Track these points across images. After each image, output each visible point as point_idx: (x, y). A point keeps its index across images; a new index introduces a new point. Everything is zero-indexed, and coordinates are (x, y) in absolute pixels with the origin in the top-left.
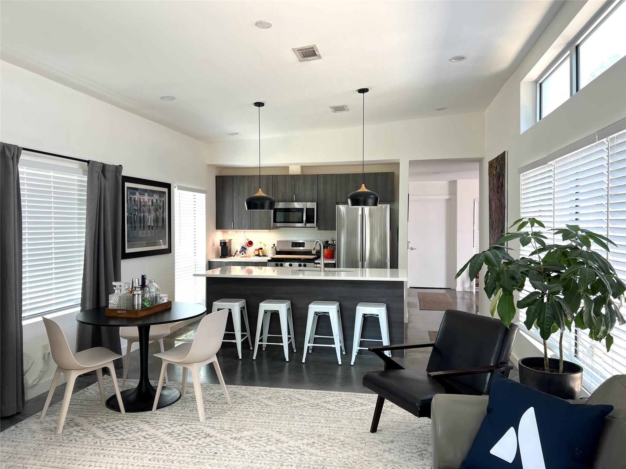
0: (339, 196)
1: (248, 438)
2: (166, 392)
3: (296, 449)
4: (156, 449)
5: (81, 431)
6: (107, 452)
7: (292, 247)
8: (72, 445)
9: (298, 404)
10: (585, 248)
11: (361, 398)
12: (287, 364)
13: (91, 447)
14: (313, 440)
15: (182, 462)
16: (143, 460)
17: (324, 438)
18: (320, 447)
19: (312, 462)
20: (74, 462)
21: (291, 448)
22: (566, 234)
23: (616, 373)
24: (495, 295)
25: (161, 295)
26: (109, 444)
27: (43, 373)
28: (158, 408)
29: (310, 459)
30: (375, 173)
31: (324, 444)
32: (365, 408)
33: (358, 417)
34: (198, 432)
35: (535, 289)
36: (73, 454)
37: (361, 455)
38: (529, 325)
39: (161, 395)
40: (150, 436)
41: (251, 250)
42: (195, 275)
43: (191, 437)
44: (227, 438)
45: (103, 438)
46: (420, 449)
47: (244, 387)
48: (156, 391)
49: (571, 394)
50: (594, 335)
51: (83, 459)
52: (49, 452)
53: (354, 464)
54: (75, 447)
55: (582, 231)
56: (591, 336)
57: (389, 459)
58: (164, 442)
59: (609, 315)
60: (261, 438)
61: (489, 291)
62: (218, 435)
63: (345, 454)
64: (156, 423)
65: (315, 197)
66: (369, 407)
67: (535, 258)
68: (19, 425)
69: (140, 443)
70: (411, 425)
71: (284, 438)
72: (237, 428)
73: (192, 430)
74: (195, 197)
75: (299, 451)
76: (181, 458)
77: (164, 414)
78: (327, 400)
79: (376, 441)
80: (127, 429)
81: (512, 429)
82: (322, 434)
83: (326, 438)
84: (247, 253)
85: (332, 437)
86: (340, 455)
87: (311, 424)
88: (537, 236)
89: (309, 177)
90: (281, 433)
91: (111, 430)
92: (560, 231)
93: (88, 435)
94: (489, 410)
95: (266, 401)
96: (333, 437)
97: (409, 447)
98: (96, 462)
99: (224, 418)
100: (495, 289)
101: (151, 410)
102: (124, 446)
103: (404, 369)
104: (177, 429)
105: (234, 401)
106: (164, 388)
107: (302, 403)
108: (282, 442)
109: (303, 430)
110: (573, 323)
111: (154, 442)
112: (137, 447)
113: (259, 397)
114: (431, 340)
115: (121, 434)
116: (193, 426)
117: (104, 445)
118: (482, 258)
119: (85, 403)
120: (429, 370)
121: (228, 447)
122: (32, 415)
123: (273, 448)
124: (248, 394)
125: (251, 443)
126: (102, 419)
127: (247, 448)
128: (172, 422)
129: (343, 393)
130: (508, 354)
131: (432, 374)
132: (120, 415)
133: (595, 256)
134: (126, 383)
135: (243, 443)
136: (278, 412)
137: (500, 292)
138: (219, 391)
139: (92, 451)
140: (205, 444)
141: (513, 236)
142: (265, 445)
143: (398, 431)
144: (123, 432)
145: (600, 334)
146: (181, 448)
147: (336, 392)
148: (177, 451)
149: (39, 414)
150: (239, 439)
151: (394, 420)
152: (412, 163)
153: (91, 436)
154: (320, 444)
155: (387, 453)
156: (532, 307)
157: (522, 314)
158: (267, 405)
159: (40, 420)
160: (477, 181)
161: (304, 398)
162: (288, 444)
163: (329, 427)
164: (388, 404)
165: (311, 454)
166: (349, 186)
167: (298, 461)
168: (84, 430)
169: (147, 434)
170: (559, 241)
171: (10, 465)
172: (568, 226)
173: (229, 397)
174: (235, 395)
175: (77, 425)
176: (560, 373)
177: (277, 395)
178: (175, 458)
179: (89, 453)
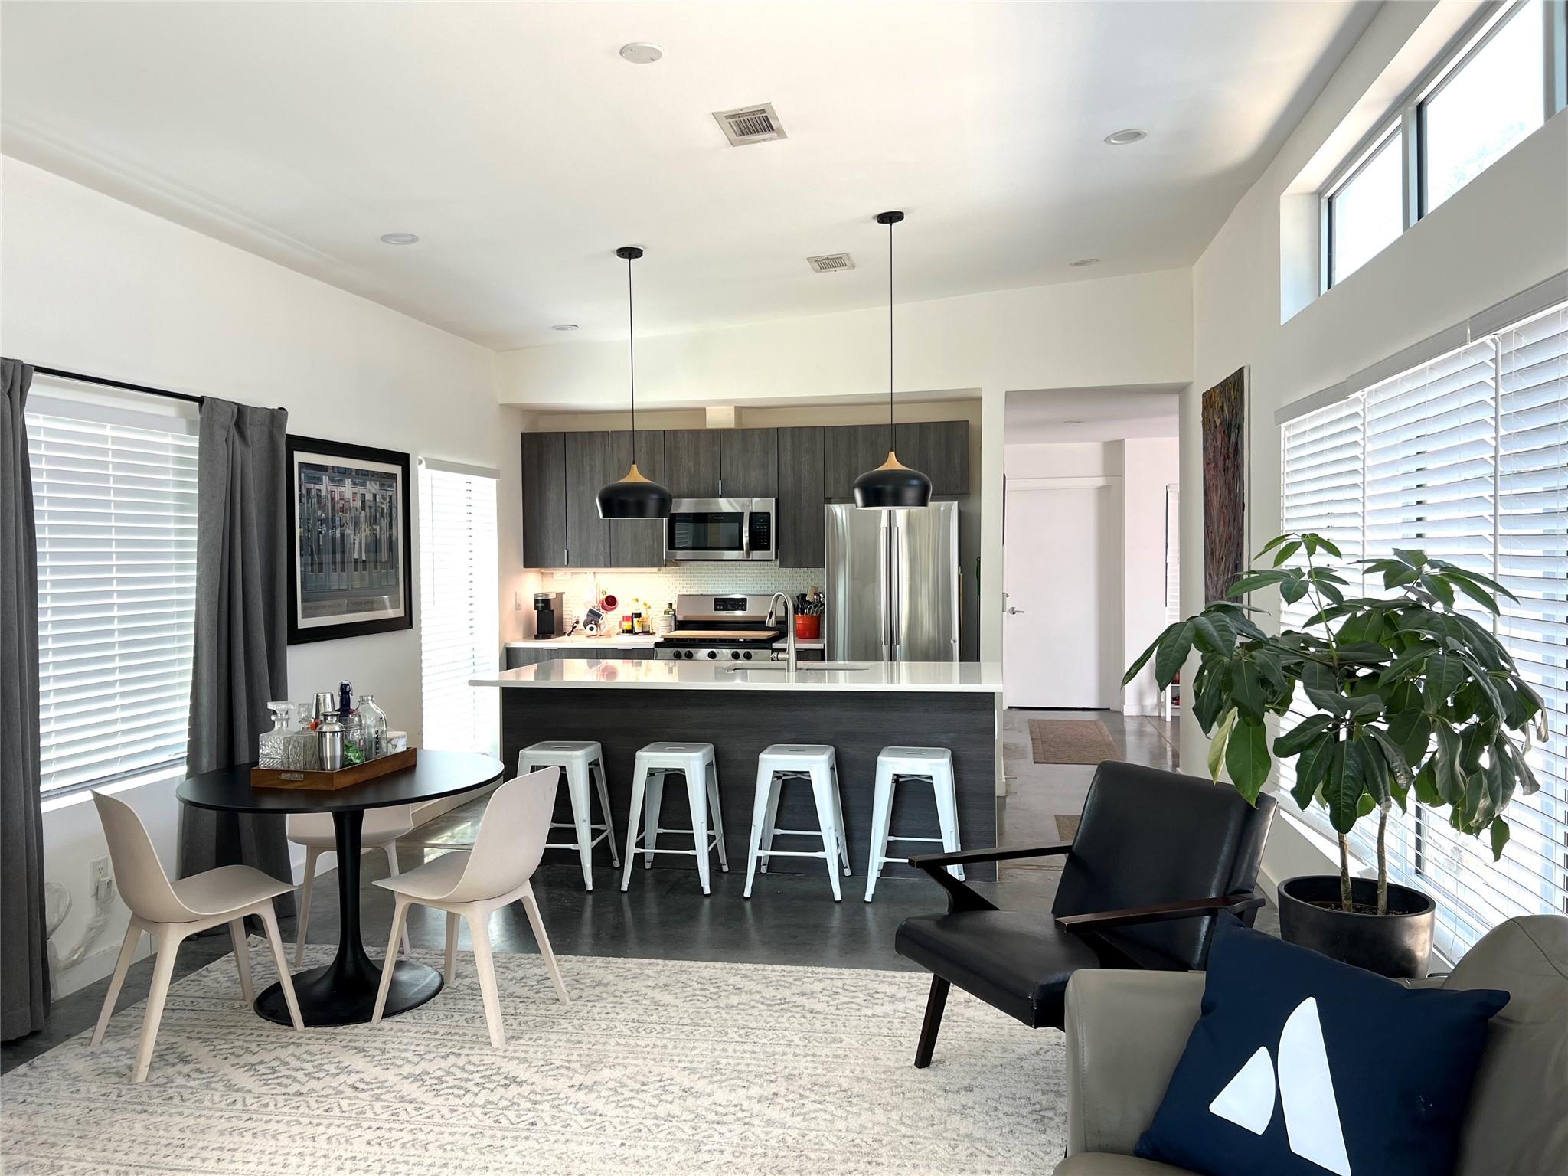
0: (832, 482)
1: (612, 1084)
2: (405, 976)
3: (732, 1110)
4: (385, 1116)
5: (195, 1075)
6: (261, 1126)
7: (716, 609)
8: (173, 1111)
9: (734, 1000)
10: (1438, 607)
11: (890, 983)
12: (707, 902)
13: (221, 1113)
14: (773, 1088)
15: (448, 1147)
16: (351, 1144)
17: (801, 1082)
18: (792, 1104)
19: (773, 1143)
20: (179, 1151)
21: (720, 1109)
22: (1394, 571)
23: (1515, 913)
24: (1220, 725)
25: (390, 734)
26: (266, 1105)
27: (95, 933)
28: (386, 1015)
29: (767, 1133)
30: (921, 424)
31: (802, 1097)
32: (901, 1006)
33: (885, 1031)
34: (488, 1073)
35: (1319, 709)
36: (175, 1131)
37: (892, 1124)
38: (1302, 795)
39: (394, 984)
40: (367, 1083)
41: (612, 620)
42: (473, 683)
43: (469, 1085)
44: (562, 1085)
45: (250, 1091)
46: (1038, 1107)
47: (599, 960)
48: (379, 974)
49: (1405, 964)
50: (1463, 821)
51: (200, 1145)
52: (116, 1128)
53: (875, 1145)
54: (181, 1114)
55: (1433, 564)
56: (1455, 821)
57: (962, 1131)
58: (402, 1099)
59: (1498, 771)
60: (644, 1084)
61: (1207, 715)
62: (537, 1078)
63: (854, 1123)
64: (383, 1051)
65: (773, 485)
66: (913, 1005)
67: (1318, 631)
68: (37, 1061)
69: (344, 1104)
70: (1014, 1047)
71: (701, 1085)
72: (586, 1061)
73: (472, 1068)
74: (469, 487)
75: (740, 1115)
76: (447, 1138)
77: (401, 1030)
78: (807, 988)
79: (929, 1087)
80: (309, 1067)
81: (1263, 1053)
82: (795, 1072)
83: (805, 1081)
84: (602, 627)
85: (822, 1080)
86: (841, 1125)
87: (769, 1049)
88: (1324, 578)
89: (756, 434)
90: (693, 1071)
91: (269, 1071)
92: (1379, 565)
93: (213, 1085)
94: (1207, 1007)
95: (657, 994)
96: (825, 1079)
97: (1011, 1102)
98: (234, 1150)
99: (554, 1037)
100: (1219, 708)
101: (369, 1020)
102: (303, 1109)
103: (997, 909)
104: (435, 1066)
105: (575, 994)
106: (399, 965)
107: (745, 997)
108: (698, 1095)
109: (748, 1065)
110: (1412, 792)
111: (378, 1098)
112: (336, 1112)
113: (638, 985)
114: (1062, 838)
115: (295, 1080)
116: (475, 1059)
117: (252, 1108)
118: (1188, 633)
119: (203, 1004)
120: (1058, 910)
121: (563, 1108)
122: (68, 1036)
123: (675, 1109)
124: (610, 978)
125: (620, 1098)
126: (246, 1045)
127: (610, 1110)
128: (421, 1049)
129: (846, 972)
130: (1252, 867)
131: (1067, 920)
132: (290, 1034)
133: (1463, 627)
134: (305, 953)
135: (599, 1097)
136: (686, 1021)
137: (1233, 717)
138: (538, 971)
139: (224, 1125)
140: (505, 1103)
141: (1264, 579)
142: (655, 1102)
143: (984, 1061)
144: (300, 1075)
145: (1478, 817)
146: (445, 1111)
147: (829, 970)
148: (437, 1119)
149: (87, 1033)
150: (591, 1089)
151: (974, 1035)
152: (1013, 398)
153: (220, 1085)
154: (791, 1096)
155: (957, 1117)
156: (1310, 752)
157: (1286, 771)
158: (658, 1004)
159: (90, 1049)
160: (1175, 442)
161: (750, 985)
162: (711, 1100)
163: (814, 1055)
164: (957, 995)
165: (770, 1123)
166: (857, 455)
167: (736, 1140)
168: (201, 1072)
169: (361, 1080)
170: (1375, 588)
171: (17, 1162)
172: (1397, 552)
173: (563, 985)
174: (576, 980)
175: (184, 1060)
176: (1380, 914)
177: (684, 977)
178: (432, 1137)
179: (217, 1129)
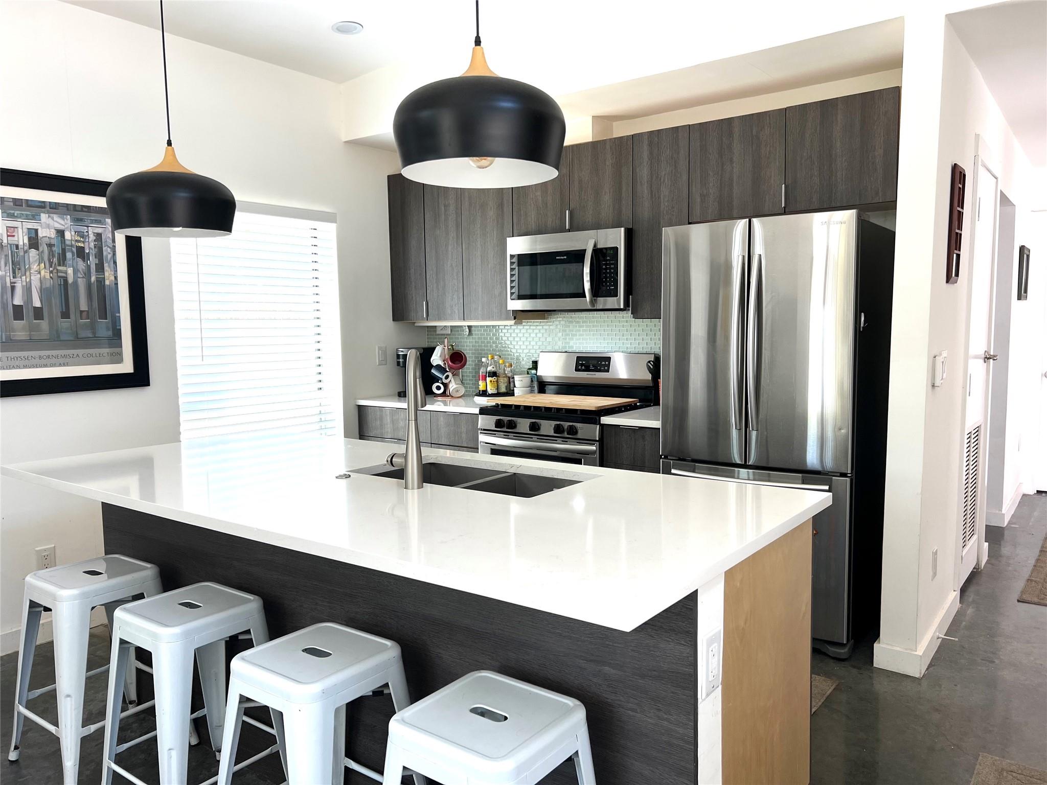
0: (699, 200)
7: (577, 370)
65: (627, 213)
74: (314, 233)
89: (608, 147)
152: (960, 24)
166: (731, 161)
